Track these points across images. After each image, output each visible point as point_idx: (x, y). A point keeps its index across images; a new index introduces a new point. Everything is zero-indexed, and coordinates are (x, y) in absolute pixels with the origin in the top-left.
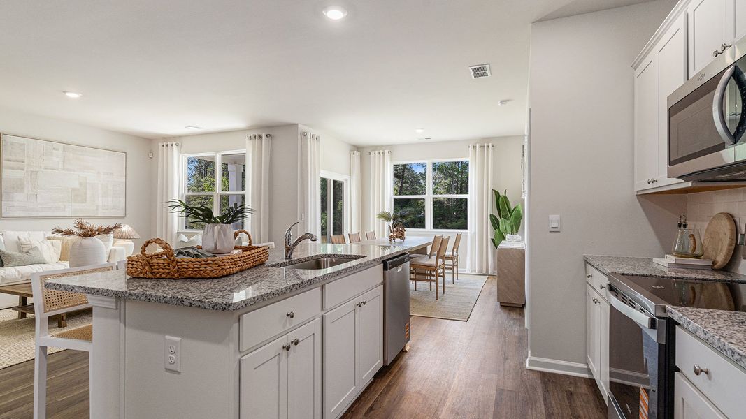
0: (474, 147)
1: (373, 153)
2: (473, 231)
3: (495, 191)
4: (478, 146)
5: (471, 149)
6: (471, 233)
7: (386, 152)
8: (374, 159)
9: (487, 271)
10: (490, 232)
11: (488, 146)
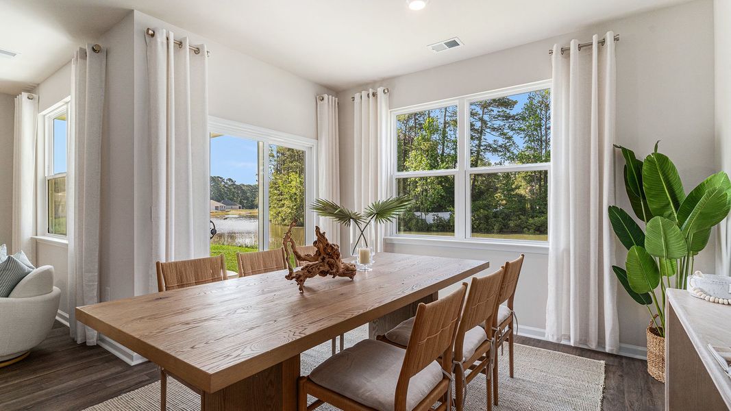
0: (565, 51)
1: (357, 96)
2: (562, 246)
3: (624, 150)
4: (573, 46)
5: (556, 58)
6: (557, 249)
7: (380, 90)
8: (361, 106)
9: (601, 340)
10: (608, 249)
11: (602, 43)
